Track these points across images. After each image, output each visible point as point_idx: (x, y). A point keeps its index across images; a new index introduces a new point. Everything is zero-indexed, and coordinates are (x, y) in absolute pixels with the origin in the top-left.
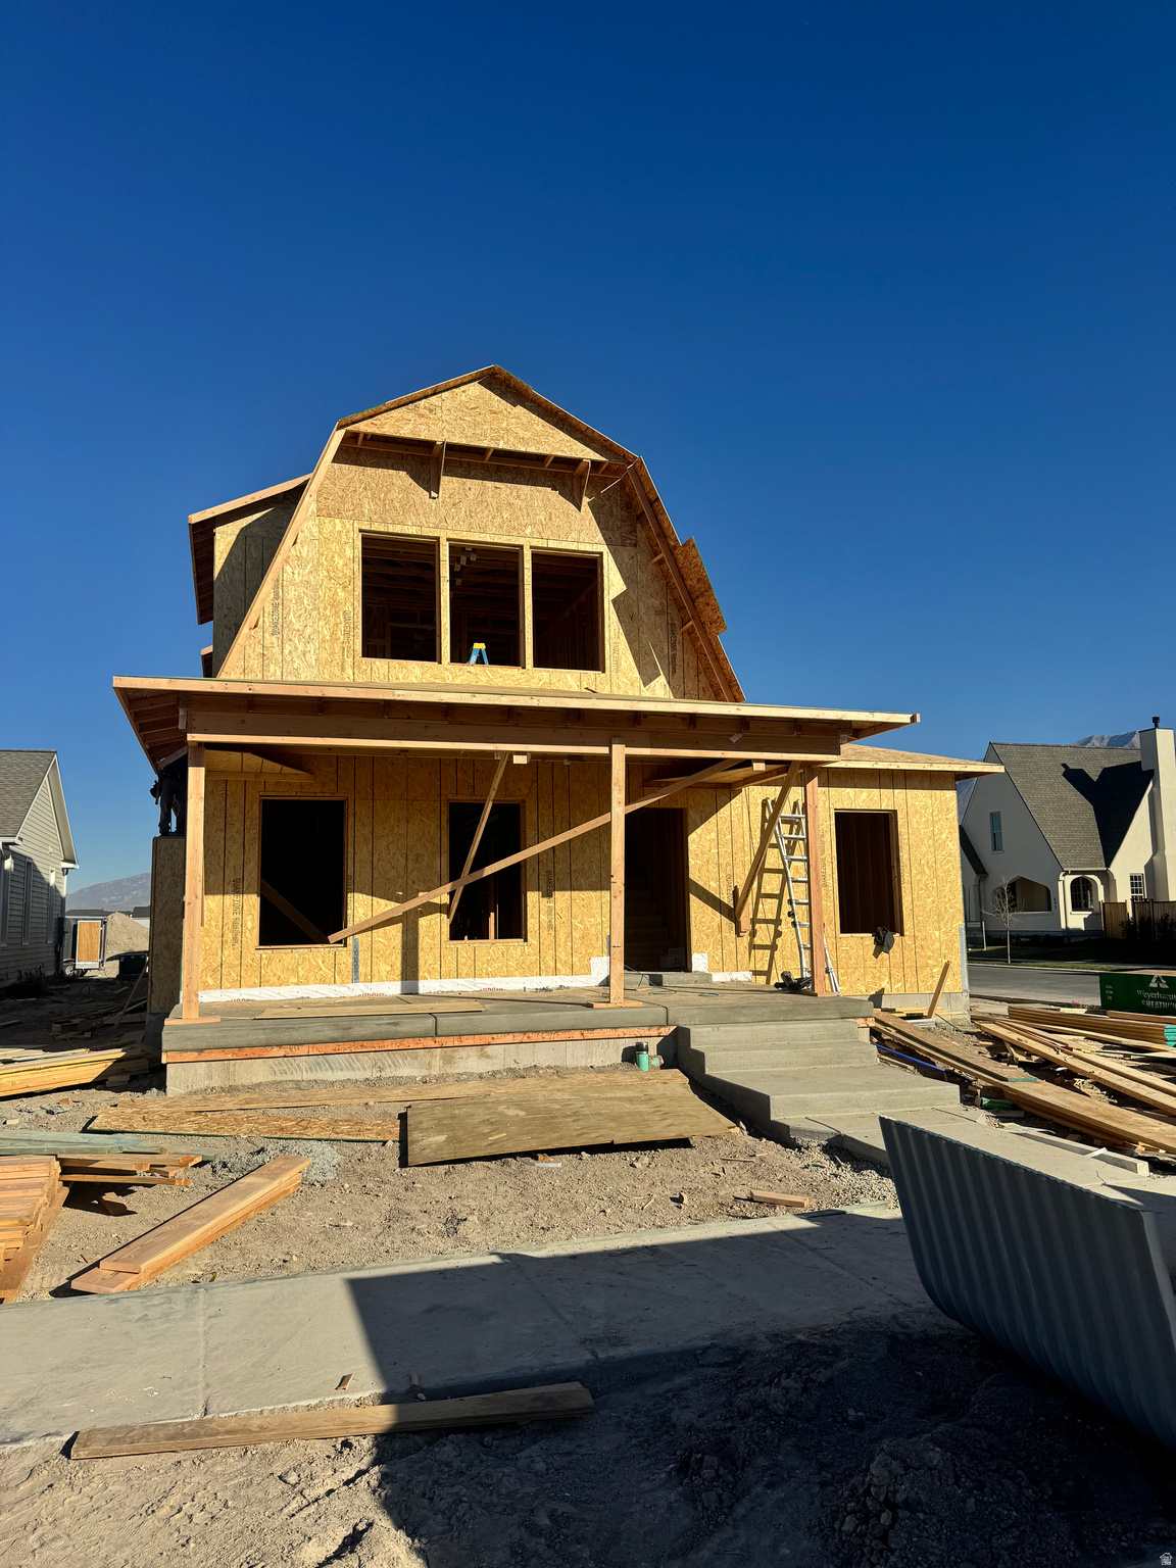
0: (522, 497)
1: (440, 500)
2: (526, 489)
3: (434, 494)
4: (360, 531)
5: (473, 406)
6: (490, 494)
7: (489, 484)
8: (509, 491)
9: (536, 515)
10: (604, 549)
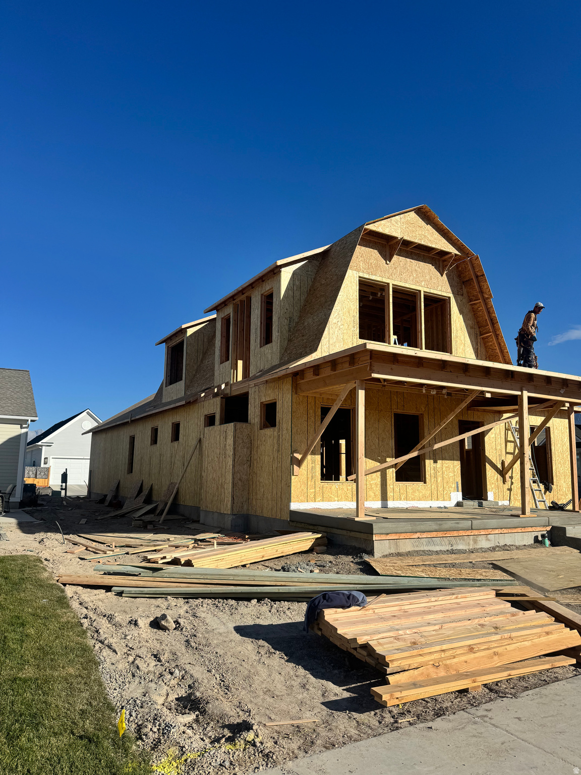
0: (421, 267)
1: (390, 265)
2: (422, 264)
3: (388, 262)
4: (360, 277)
5: (412, 222)
6: (409, 264)
7: (408, 260)
8: (415, 264)
9: (426, 276)
10: (451, 295)
